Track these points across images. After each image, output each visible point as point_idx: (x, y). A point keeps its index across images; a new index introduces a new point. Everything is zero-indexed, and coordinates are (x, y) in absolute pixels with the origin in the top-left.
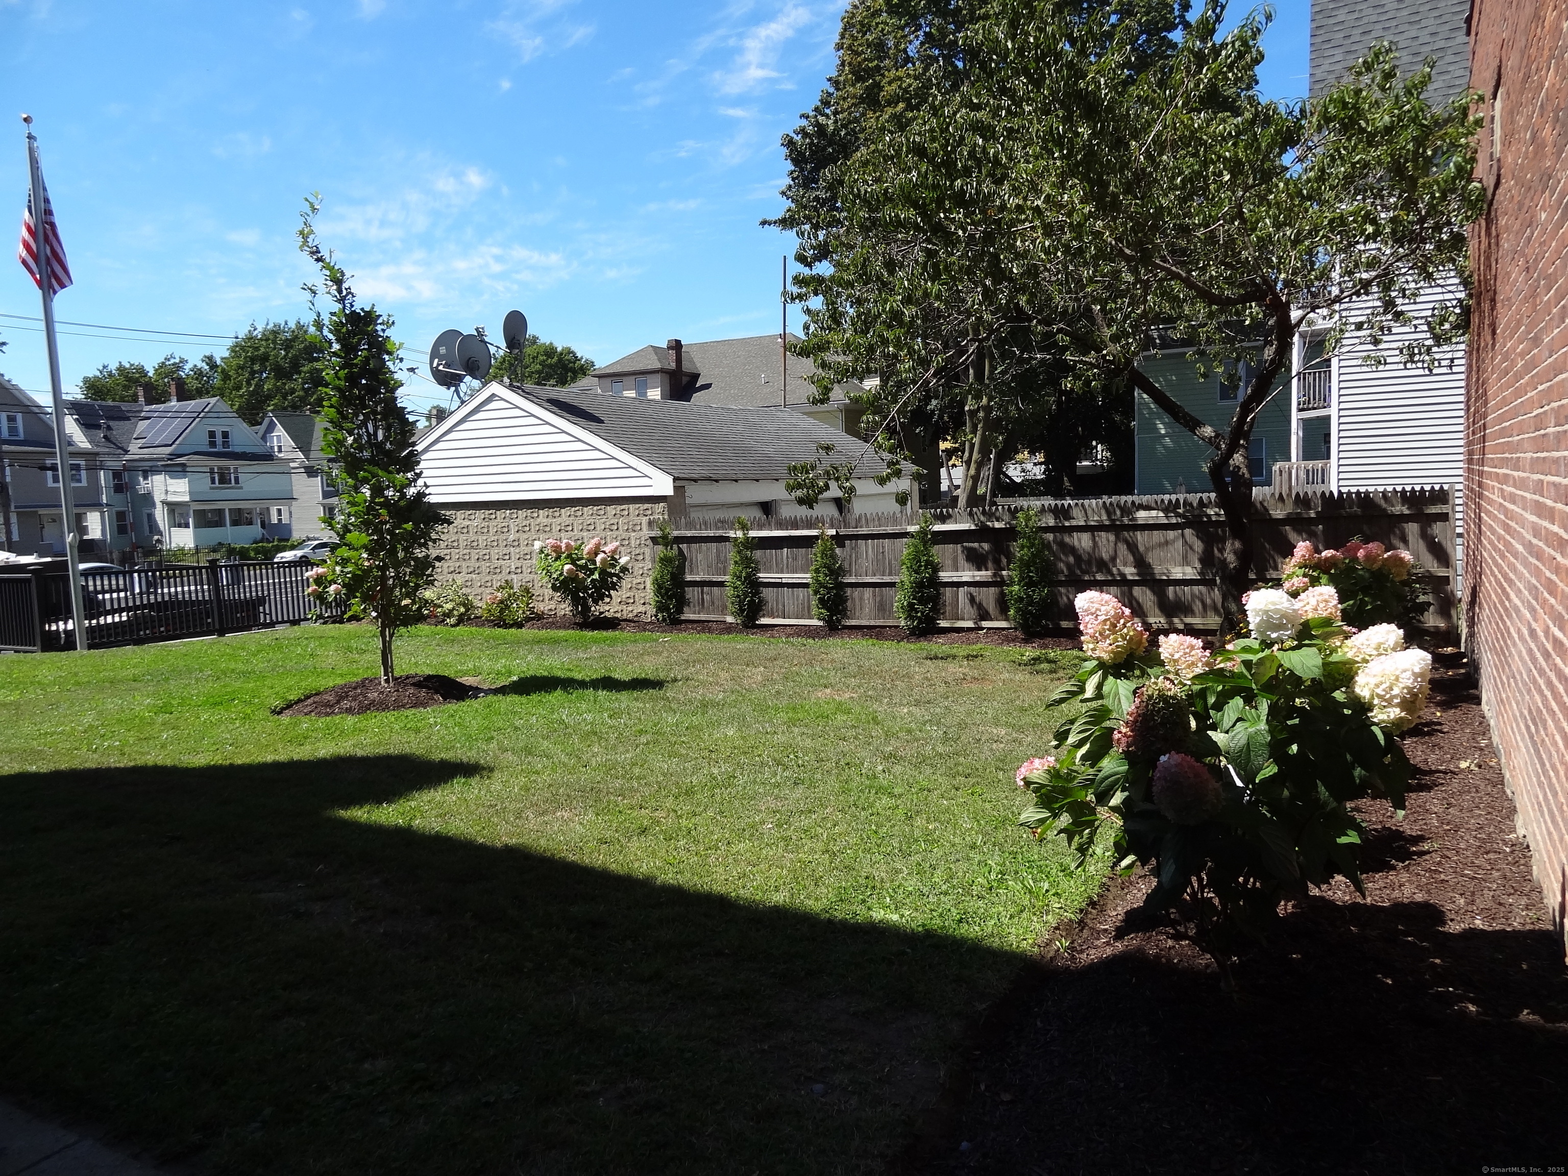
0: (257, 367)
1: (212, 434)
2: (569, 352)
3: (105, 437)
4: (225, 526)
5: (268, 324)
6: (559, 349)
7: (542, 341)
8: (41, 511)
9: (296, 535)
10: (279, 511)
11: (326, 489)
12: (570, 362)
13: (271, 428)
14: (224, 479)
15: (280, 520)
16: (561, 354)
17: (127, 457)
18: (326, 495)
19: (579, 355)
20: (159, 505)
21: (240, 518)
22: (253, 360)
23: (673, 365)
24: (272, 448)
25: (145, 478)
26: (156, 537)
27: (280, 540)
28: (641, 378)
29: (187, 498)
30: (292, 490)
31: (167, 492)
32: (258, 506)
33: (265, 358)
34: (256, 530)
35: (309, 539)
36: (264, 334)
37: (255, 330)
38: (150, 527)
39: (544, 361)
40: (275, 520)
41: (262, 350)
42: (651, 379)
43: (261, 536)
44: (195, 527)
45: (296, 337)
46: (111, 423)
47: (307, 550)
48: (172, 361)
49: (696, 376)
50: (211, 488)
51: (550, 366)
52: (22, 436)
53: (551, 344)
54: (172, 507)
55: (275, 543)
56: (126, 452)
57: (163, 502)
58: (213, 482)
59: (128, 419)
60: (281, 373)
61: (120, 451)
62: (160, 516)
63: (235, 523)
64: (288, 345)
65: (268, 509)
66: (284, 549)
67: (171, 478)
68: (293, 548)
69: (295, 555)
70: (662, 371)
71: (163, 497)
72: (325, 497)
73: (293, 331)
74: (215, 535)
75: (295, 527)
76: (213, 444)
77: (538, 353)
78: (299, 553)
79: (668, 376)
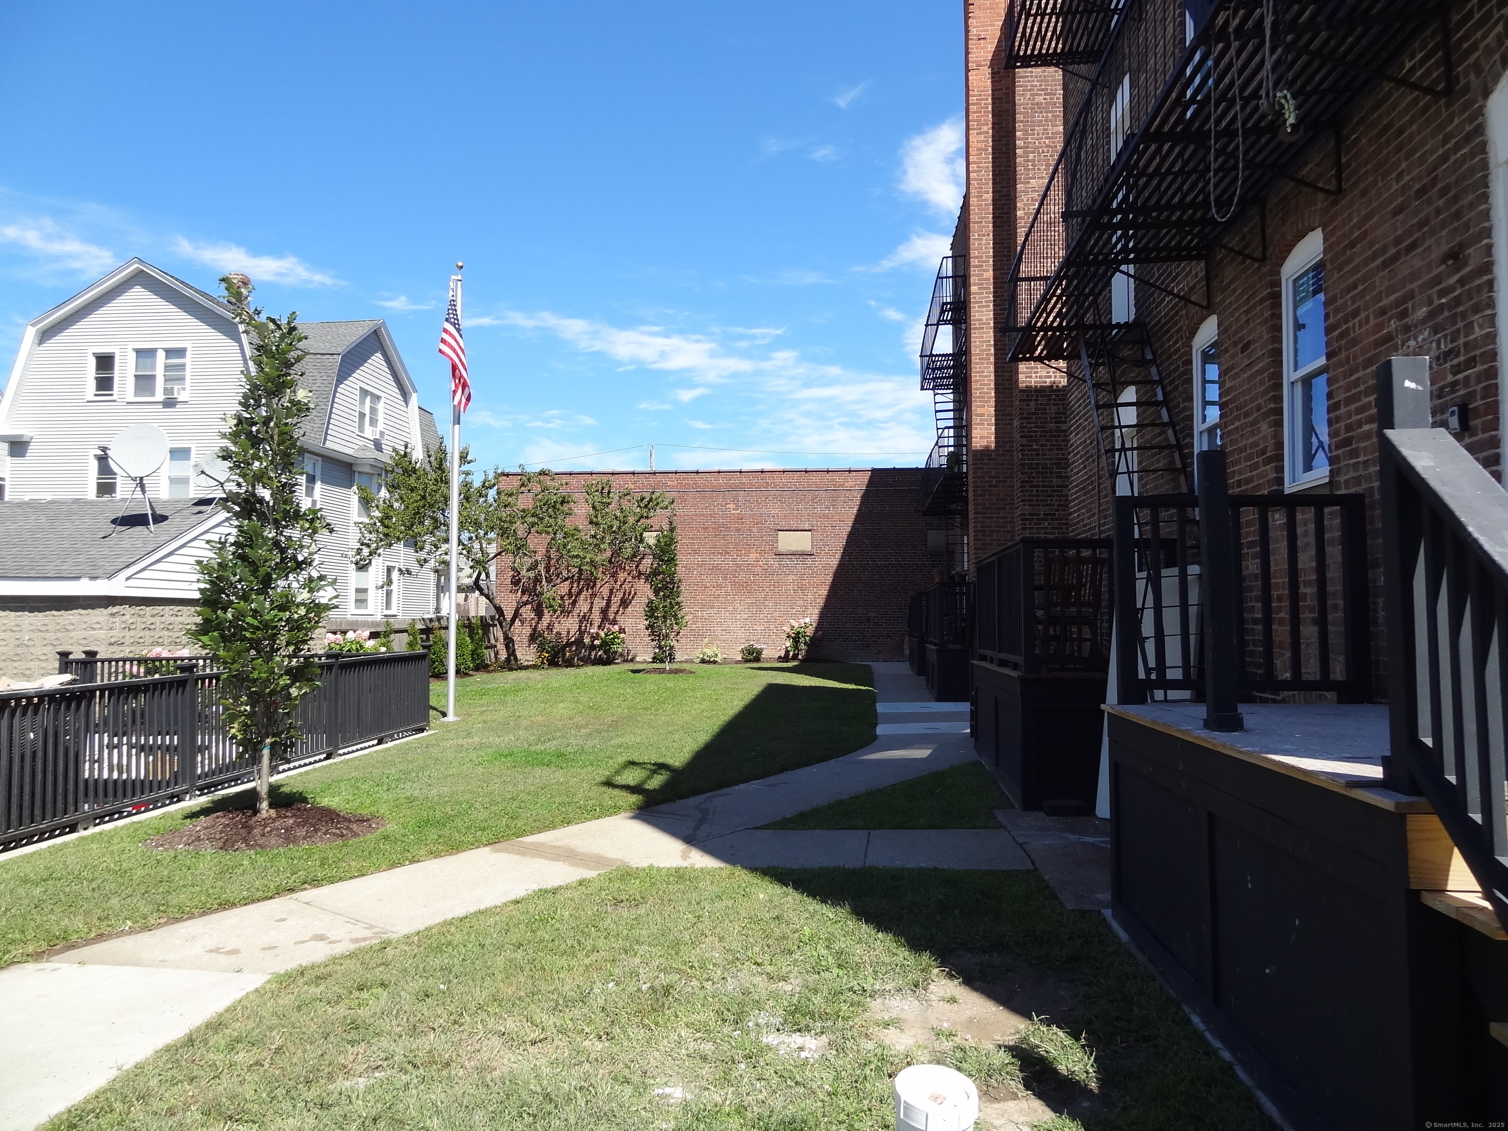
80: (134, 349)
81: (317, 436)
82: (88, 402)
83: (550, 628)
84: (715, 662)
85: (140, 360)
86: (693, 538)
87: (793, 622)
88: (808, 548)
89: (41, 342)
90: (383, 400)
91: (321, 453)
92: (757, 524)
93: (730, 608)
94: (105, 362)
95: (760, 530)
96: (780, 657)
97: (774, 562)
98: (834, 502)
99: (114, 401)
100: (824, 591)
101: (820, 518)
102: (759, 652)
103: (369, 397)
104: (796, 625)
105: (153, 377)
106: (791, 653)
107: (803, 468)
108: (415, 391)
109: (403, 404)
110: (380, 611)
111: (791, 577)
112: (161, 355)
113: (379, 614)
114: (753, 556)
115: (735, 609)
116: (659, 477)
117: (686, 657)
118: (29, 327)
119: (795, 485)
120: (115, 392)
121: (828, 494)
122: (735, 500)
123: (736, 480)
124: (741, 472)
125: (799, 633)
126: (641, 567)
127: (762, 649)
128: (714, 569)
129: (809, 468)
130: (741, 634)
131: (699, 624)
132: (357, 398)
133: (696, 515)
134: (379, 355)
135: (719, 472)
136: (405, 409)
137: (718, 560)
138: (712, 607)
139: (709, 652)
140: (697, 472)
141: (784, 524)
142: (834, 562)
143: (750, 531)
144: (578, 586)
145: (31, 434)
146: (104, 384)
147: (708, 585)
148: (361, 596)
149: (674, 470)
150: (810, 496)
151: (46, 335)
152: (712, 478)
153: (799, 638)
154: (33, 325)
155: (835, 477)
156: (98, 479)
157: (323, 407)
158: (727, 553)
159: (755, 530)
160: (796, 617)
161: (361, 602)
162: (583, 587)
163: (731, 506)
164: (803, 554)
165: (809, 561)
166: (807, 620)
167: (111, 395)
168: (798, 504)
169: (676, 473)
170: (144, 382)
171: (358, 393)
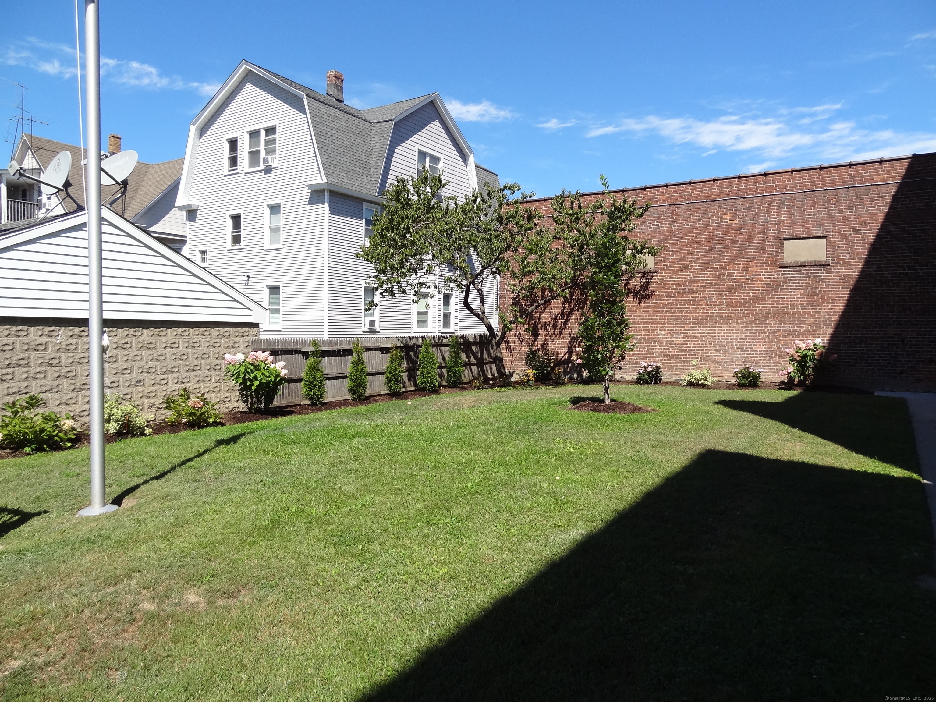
80: (247, 132)
81: (373, 188)
82: (225, 176)
83: (544, 345)
84: (703, 386)
85: (252, 140)
86: (685, 254)
87: (799, 343)
88: (821, 257)
89: (201, 137)
90: (442, 161)
91: (376, 201)
92: (758, 233)
93: (725, 327)
94: (233, 144)
95: (761, 240)
96: (783, 382)
97: (777, 275)
98: (858, 202)
99: (238, 173)
100: (840, 307)
101: (839, 221)
102: (757, 377)
103: (428, 158)
104: (803, 346)
105: (259, 151)
106: (797, 379)
107: (817, 164)
108: (472, 153)
109: (463, 164)
110: (437, 329)
111: (799, 293)
112: (263, 133)
113: (437, 332)
114: (753, 270)
115: (731, 328)
116: (649, 192)
117: (675, 378)
118: (192, 126)
119: (805, 186)
120: (238, 167)
121: (851, 192)
122: (733, 210)
123: (734, 186)
124: (739, 177)
125: (805, 356)
126: (630, 286)
127: (759, 373)
128: (708, 285)
129: (825, 164)
130: (738, 355)
131: (690, 344)
132: (416, 158)
133: (688, 229)
134: (437, 123)
135: (714, 180)
136: (465, 168)
137: (712, 276)
138: (705, 326)
139: (697, 374)
140: (690, 183)
141: (791, 232)
142: (855, 272)
143: (750, 242)
144: (569, 306)
145: (198, 204)
146: (234, 161)
147: (701, 302)
148: (422, 318)
149: (665, 183)
150: (825, 197)
151: (203, 131)
152: (706, 188)
153: (806, 362)
154: (194, 124)
155: (861, 171)
156: (233, 232)
157: (379, 164)
158: (722, 267)
159: (756, 240)
160: (803, 337)
161: (422, 322)
162: (574, 307)
163: (728, 216)
164: (815, 265)
165: (823, 273)
166: (818, 341)
167: (236, 169)
168: (809, 206)
169: (667, 186)
170: (254, 155)
171: (416, 154)
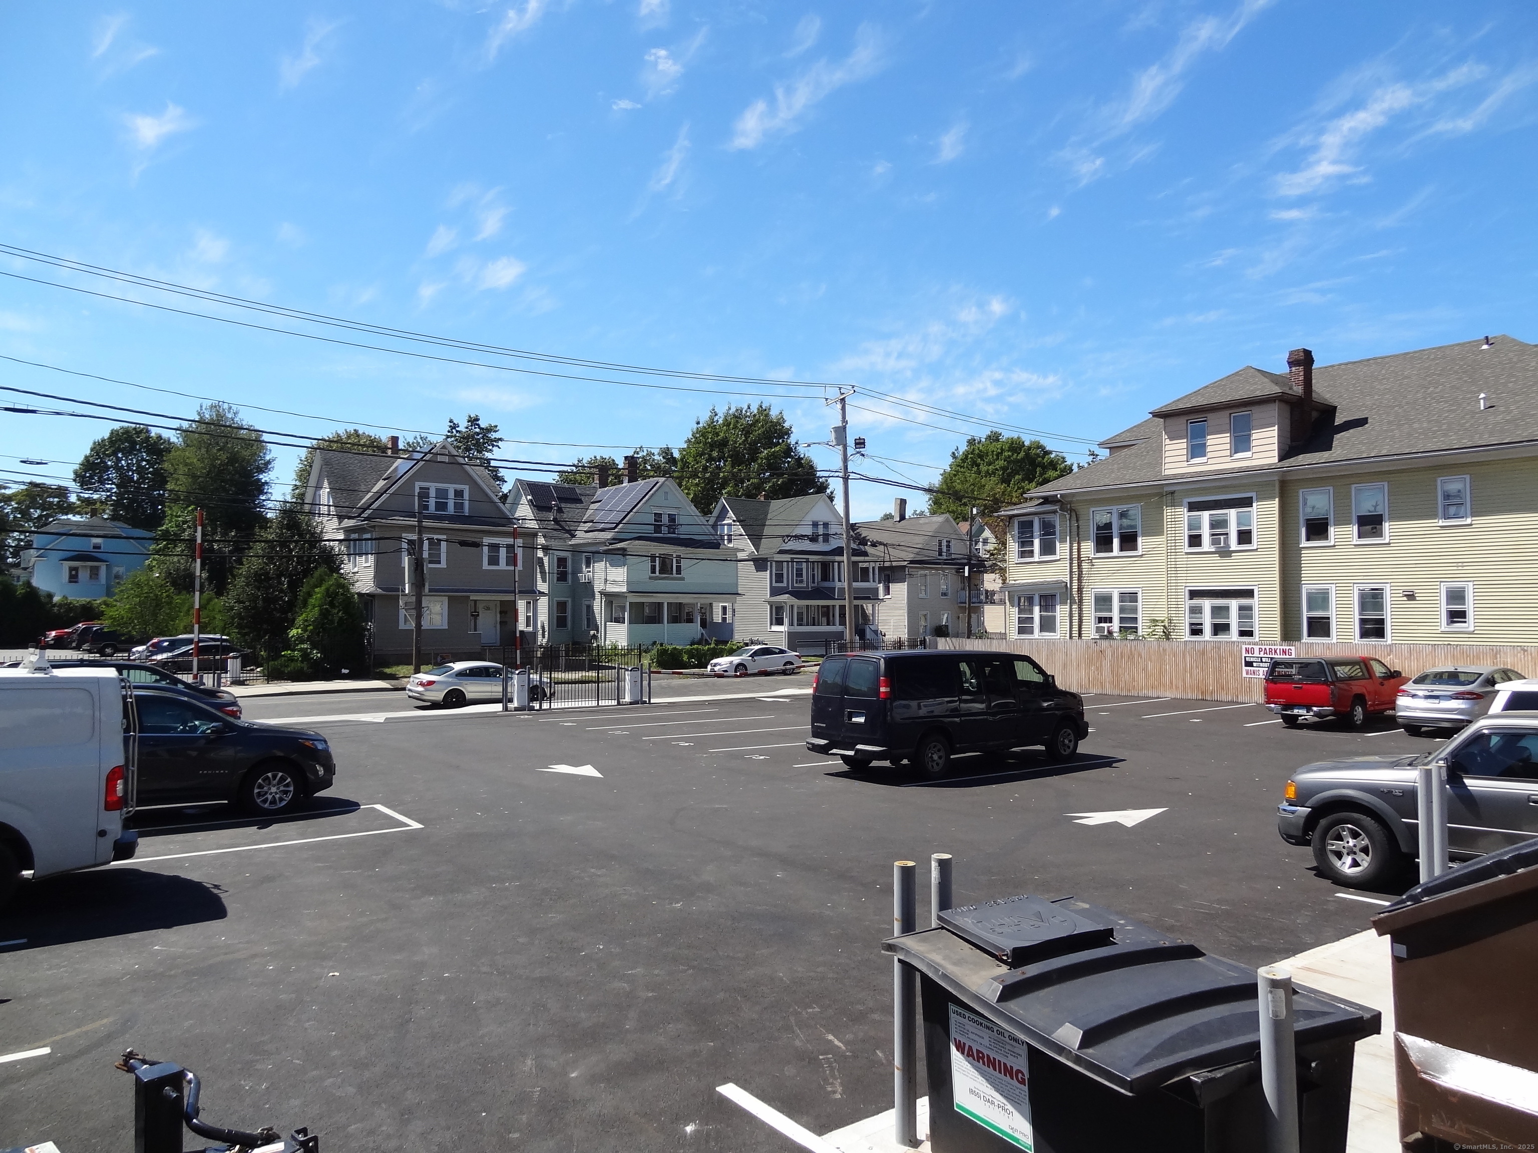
0: (715, 454)
1: (658, 516)
2: (1040, 446)
3: (555, 520)
4: (663, 623)
5: (730, 409)
6: (1027, 443)
7: (1006, 436)
8: (473, 597)
9: (739, 637)
10: (724, 608)
11: (774, 584)
12: (1038, 455)
13: (723, 514)
14: (666, 568)
15: (724, 619)
16: (1029, 448)
17: (573, 542)
18: (774, 592)
19: (1048, 448)
20: (598, 596)
21: (680, 614)
22: (712, 446)
23: (1299, 390)
24: (722, 536)
25: (588, 566)
26: (592, 632)
27: (717, 643)
28: (1243, 412)
29: (624, 589)
30: (737, 584)
31: (606, 580)
32: (700, 601)
33: (724, 443)
34: (695, 629)
35: (753, 643)
36: (726, 420)
37: (716, 415)
38: (588, 620)
39: (1009, 457)
40: (718, 618)
41: (722, 434)
42: (1257, 413)
43: (699, 636)
44: (630, 622)
45: (758, 421)
46: (563, 505)
47: (745, 657)
48: (641, 455)
49: (1331, 411)
50: (650, 578)
51: (1016, 461)
52: (467, 512)
53: (1019, 438)
54: (610, 598)
55: (712, 646)
56: (573, 536)
57: (601, 593)
58: (653, 571)
59: (580, 501)
60: (737, 459)
61: (567, 535)
62: (598, 606)
63: (674, 620)
64: (747, 431)
65: (711, 604)
66: (720, 654)
67: (612, 565)
68: (731, 652)
69: (731, 663)
70: (1282, 399)
71: (602, 587)
72: (772, 595)
73: (755, 415)
74: (650, 631)
75: (737, 627)
76: (658, 529)
77: (1002, 449)
78: (736, 660)
79: (1287, 409)
